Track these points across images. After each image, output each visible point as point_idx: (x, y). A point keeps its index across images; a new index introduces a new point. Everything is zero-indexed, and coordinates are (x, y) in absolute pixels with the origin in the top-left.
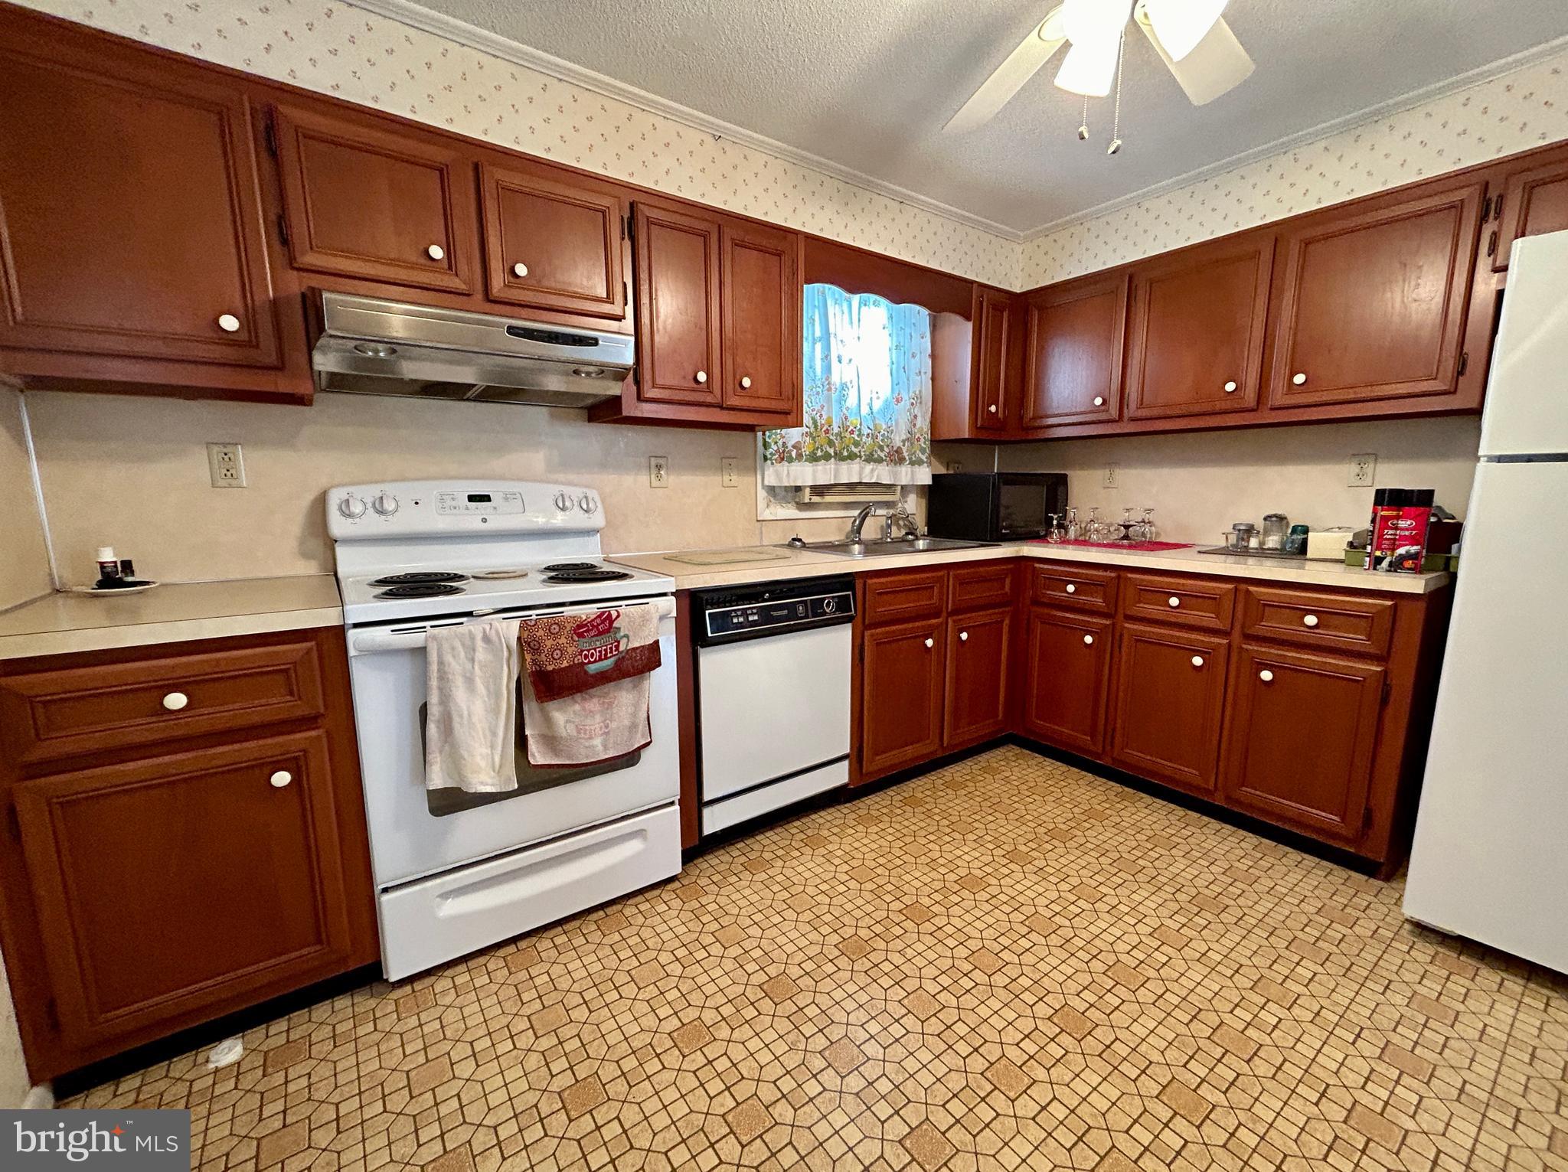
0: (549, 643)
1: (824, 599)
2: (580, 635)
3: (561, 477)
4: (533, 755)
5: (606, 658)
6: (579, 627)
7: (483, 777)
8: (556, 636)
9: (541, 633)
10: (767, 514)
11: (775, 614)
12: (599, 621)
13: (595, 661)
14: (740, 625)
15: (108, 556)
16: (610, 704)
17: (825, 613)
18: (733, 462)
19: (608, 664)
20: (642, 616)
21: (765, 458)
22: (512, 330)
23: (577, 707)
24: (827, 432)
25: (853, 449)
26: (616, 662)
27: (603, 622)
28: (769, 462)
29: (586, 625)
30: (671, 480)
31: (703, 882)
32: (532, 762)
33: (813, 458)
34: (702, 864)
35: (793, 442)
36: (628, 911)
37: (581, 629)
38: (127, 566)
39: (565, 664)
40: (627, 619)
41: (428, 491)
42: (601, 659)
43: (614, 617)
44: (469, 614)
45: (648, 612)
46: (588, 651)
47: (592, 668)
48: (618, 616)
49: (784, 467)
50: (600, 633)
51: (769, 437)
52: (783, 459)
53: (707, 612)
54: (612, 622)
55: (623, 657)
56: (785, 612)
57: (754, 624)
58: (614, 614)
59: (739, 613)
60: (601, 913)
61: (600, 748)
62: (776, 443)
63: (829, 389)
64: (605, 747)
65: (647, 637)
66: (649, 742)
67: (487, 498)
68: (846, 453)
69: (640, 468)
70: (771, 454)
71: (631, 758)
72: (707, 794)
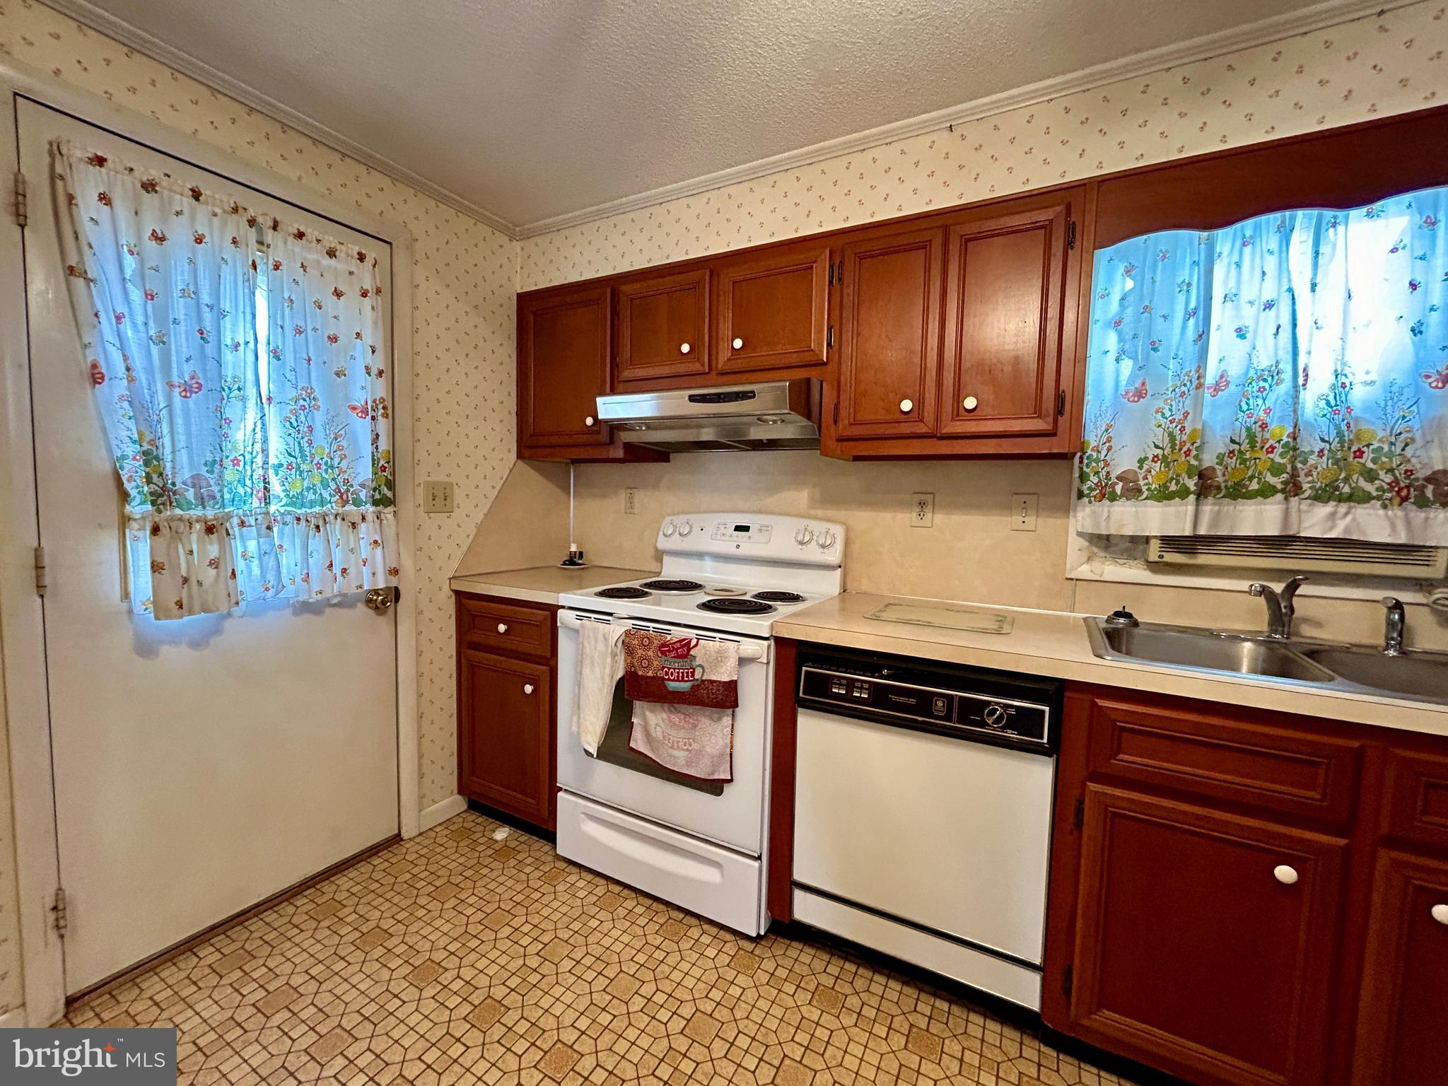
0: (640, 652)
2: (664, 653)
3: (820, 513)
4: (636, 741)
5: (683, 680)
6: (664, 645)
8: (647, 648)
9: (636, 642)
10: (1084, 571)
11: (894, 698)
12: (678, 645)
13: (674, 680)
14: (840, 697)
15: (573, 548)
16: (695, 726)
17: (983, 724)
18: (1031, 500)
19: (684, 686)
20: (719, 652)
21: (1081, 495)
22: (692, 399)
23: (664, 715)
24: (1187, 453)
26: (693, 687)
27: (682, 647)
28: (1086, 500)
29: (668, 646)
30: (937, 519)
33: (1163, 495)
35: (1118, 472)
37: (665, 649)
38: (581, 554)
39: (650, 674)
40: (703, 651)
41: (711, 521)
42: (678, 680)
43: (692, 645)
44: (611, 614)
45: (726, 651)
46: (669, 669)
47: (672, 685)
48: (696, 645)
49: (1105, 509)
50: (678, 657)
51: (1088, 466)
52: (1104, 496)
53: (804, 669)
54: (689, 649)
55: (698, 686)
56: (913, 701)
58: (694, 642)
61: (682, 762)
62: (1097, 473)
64: (689, 764)
65: (723, 674)
66: (731, 781)
67: (746, 529)
68: (1254, 486)
69: (901, 505)
70: (1090, 489)
71: (715, 787)
72: (798, 875)
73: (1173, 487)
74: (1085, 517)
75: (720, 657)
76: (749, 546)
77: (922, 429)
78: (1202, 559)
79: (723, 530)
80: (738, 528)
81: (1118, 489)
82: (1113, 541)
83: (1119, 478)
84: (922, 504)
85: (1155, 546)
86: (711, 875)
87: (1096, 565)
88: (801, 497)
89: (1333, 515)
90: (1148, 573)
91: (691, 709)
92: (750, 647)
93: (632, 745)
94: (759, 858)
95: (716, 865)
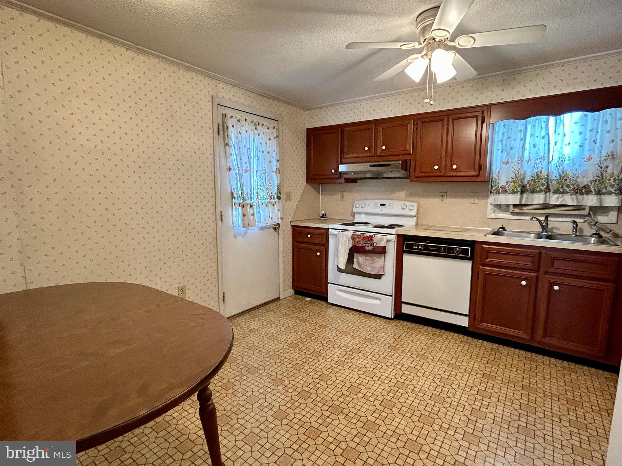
2: (364, 239)
3: (409, 199)
6: (365, 237)
8: (360, 238)
10: (493, 215)
11: (431, 248)
12: (369, 237)
15: (323, 212)
16: (373, 260)
17: (454, 253)
18: (476, 194)
19: (371, 248)
20: (381, 238)
21: (491, 192)
22: (371, 166)
23: (364, 257)
26: (373, 249)
28: (492, 194)
30: (448, 200)
33: (513, 192)
37: (365, 238)
38: (326, 214)
39: (360, 245)
40: (377, 238)
41: (372, 202)
42: (369, 247)
46: (366, 244)
47: (367, 248)
50: (369, 240)
51: (493, 184)
52: (497, 193)
53: (405, 242)
54: (372, 238)
55: (375, 248)
56: (435, 249)
57: (421, 249)
58: (373, 236)
59: (416, 245)
61: (369, 270)
62: (495, 186)
64: (371, 271)
65: (382, 245)
66: (384, 274)
67: (384, 205)
68: (538, 189)
69: (436, 196)
70: (494, 191)
71: (379, 277)
72: (403, 300)
73: (515, 190)
74: (492, 199)
75: (381, 240)
76: (385, 210)
77: (441, 174)
78: (525, 211)
79: (376, 205)
80: (381, 205)
81: (501, 190)
82: (502, 206)
83: (501, 187)
84: (443, 196)
85: (511, 207)
86: (378, 302)
87: (496, 213)
88: (403, 194)
89: (558, 198)
90: (511, 215)
91: (372, 255)
92: (389, 237)
93: (354, 267)
94: (391, 296)
95: (379, 299)
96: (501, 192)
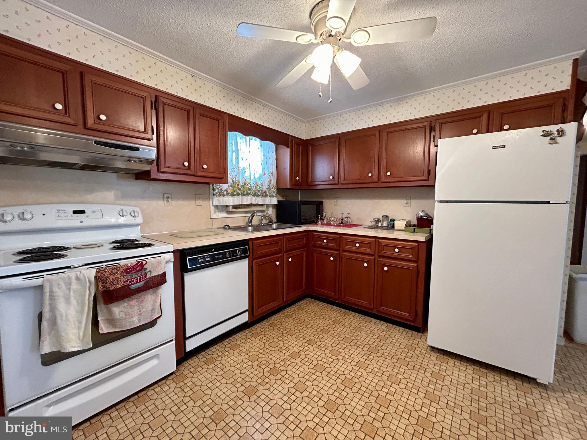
0: (111, 278)
1: (237, 250)
2: (127, 273)
3: (122, 202)
4: (102, 329)
5: (140, 281)
6: (127, 269)
7: (73, 344)
8: (115, 274)
9: (107, 273)
10: (215, 216)
11: (217, 257)
12: (137, 266)
13: (135, 283)
14: (203, 262)
16: (142, 302)
17: (237, 255)
18: (201, 196)
19: (141, 284)
20: (158, 262)
21: (214, 195)
22: (97, 142)
23: (126, 304)
24: (238, 185)
25: (248, 191)
26: (145, 283)
27: (139, 266)
28: (215, 196)
29: (130, 268)
30: (173, 203)
31: (186, 372)
32: (101, 332)
33: (233, 195)
34: (186, 364)
35: (225, 189)
36: (149, 393)
37: (128, 270)
39: (120, 286)
40: (150, 264)
41: (50, 209)
42: (137, 282)
43: (144, 263)
44: (69, 267)
45: (161, 260)
46: (131, 279)
47: (133, 287)
48: (146, 263)
49: (221, 198)
50: (137, 271)
51: (215, 187)
52: (221, 195)
53: (188, 258)
54: (143, 265)
55: (148, 281)
56: (221, 256)
57: (208, 261)
58: (144, 262)
59: (202, 258)
60: (136, 396)
61: (137, 321)
62: (218, 189)
63: (239, 170)
64: (139, 321)
65: (160, 271)
66: (162, 315)
67: (83, 212)
68: (245, 193)
70: (216, 193)
71: (153, 323)
72: (188, 334)
73: (235, 193)
74: (217, 201)
76: (87, 220)
77: (189, 172)
78: (239, 210)
80: (75, 212)
84: (168, 198)
85: (231, 207)
87: (216, 214)
89: (256, 199)
90: (227, 215)
94: (171, 340)
95: (156, 356)
96: (225, 194)
